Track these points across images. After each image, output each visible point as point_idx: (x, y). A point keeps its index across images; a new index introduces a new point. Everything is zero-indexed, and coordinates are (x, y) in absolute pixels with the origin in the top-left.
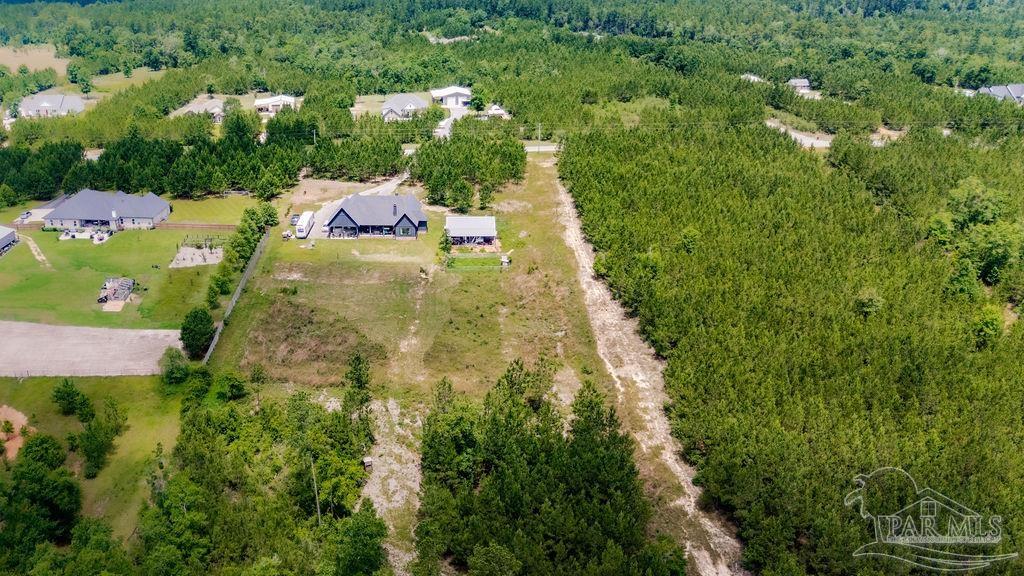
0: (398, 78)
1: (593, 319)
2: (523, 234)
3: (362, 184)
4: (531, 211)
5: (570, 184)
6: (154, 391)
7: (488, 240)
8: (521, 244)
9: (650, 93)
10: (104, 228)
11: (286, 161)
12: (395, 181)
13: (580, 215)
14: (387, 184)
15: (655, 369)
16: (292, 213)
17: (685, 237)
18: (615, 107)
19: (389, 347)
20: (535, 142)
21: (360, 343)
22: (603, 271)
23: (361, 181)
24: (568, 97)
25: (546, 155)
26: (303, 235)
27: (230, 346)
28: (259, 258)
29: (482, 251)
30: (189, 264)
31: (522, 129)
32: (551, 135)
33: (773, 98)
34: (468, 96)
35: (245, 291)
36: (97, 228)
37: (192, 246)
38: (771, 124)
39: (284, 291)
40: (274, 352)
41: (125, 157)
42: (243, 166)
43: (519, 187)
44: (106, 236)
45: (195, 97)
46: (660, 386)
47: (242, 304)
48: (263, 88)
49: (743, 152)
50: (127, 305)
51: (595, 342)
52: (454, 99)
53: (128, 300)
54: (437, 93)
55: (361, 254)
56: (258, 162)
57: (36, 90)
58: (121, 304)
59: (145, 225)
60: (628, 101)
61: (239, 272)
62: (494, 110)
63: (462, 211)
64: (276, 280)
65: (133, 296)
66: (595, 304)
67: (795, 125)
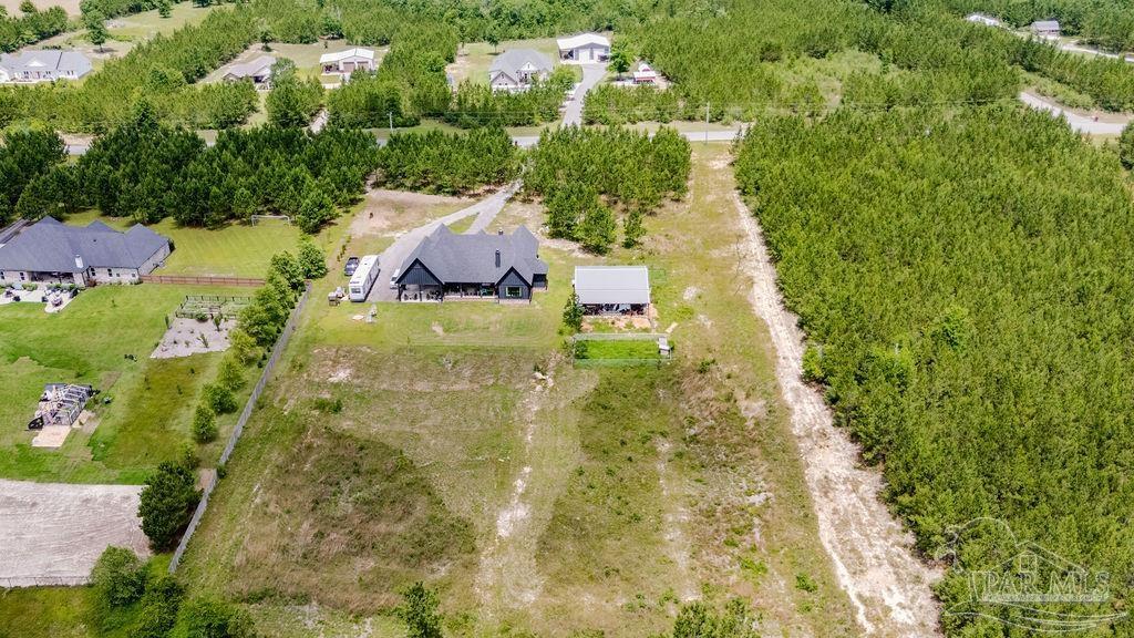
0: (515, 19)
1: (808, 465)
2: (690, 294)
3: (454, 200)
4: (700, 251)
5: (755, 202)
6: (85, 621)
7: (637, 309)
8: (687, 313)
9: (850, 45)
10: (65, 284)
11: (344, 168)
12: (502, 193)
13: (774, 260)
14: (491, 197)
15: (918, 580)
16: (348, 254)
17: (948, 320)
18: (808, 68)
19: (480, 525)
20: (701, 124)
21: (431, 519)
22: (818, 373)
23: (454, 194)
24: (742, 53)
25: (717, 147)
26: (361, 296)
27: (223, 522)
28: (290, 340)
29: (629, 326)
30: (181, 351)
31: (681, 104)
32: (722, 114)
33: (1024, 55)
34: (606, 49)
35: (260, 406)
36: (56, 282)
37: (192, 316)
38: (1029, 98)
39: (321, 406)
40: (292, 535)
41: (114, 162)
42: (281, 177)
43: (681, 206)
44: (66, 297)
45: (246, 47)
46: (932, 623)
47: (252, 433)
48: (336, 33)
49: (1004, 151)
50: (74, 433)
51: (815, 518)
52: (587, 52)
53: (76, 425)
54: (565, 43)
55: (446, 331)
56: (302, 171)
57: (34, 38)
58: (64, 431)
59: (127, 277)
60: (823, 56)
61: (255, 367)
62: (642, 70)
63: (598, 250)
64: (310, 383)
65: (85, 414)
66: (809, 436)
67: (1061, 97)
